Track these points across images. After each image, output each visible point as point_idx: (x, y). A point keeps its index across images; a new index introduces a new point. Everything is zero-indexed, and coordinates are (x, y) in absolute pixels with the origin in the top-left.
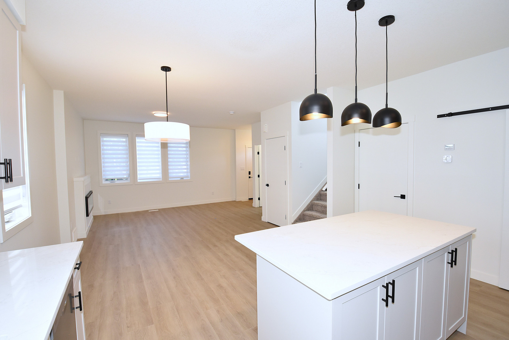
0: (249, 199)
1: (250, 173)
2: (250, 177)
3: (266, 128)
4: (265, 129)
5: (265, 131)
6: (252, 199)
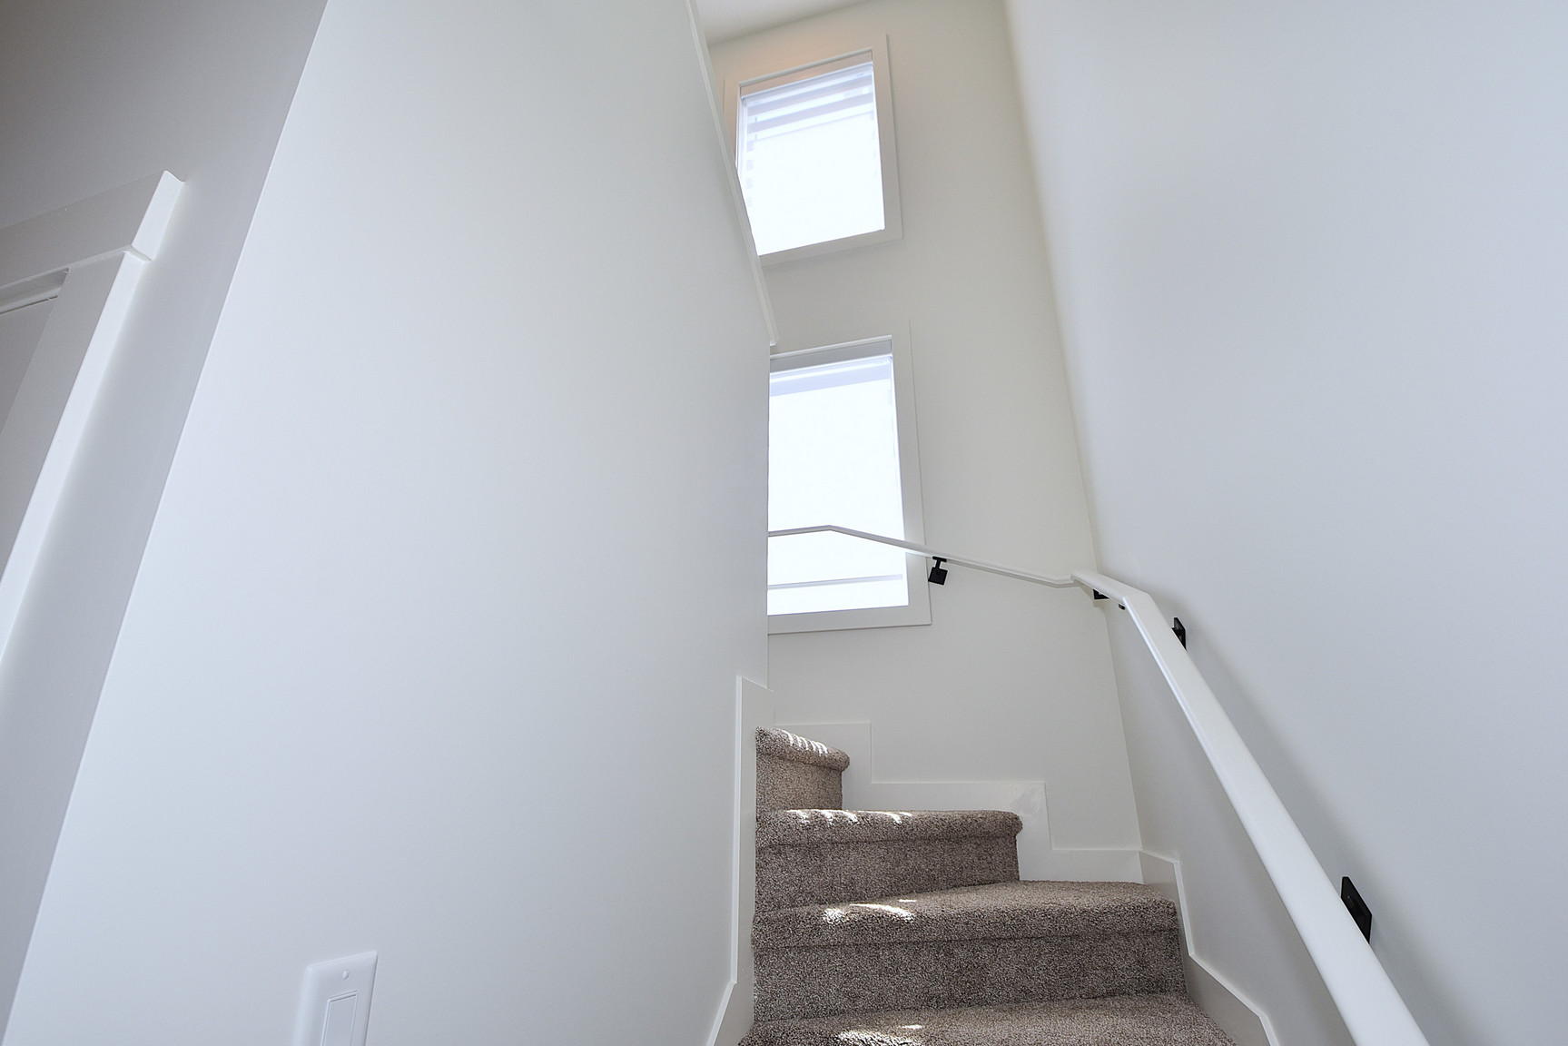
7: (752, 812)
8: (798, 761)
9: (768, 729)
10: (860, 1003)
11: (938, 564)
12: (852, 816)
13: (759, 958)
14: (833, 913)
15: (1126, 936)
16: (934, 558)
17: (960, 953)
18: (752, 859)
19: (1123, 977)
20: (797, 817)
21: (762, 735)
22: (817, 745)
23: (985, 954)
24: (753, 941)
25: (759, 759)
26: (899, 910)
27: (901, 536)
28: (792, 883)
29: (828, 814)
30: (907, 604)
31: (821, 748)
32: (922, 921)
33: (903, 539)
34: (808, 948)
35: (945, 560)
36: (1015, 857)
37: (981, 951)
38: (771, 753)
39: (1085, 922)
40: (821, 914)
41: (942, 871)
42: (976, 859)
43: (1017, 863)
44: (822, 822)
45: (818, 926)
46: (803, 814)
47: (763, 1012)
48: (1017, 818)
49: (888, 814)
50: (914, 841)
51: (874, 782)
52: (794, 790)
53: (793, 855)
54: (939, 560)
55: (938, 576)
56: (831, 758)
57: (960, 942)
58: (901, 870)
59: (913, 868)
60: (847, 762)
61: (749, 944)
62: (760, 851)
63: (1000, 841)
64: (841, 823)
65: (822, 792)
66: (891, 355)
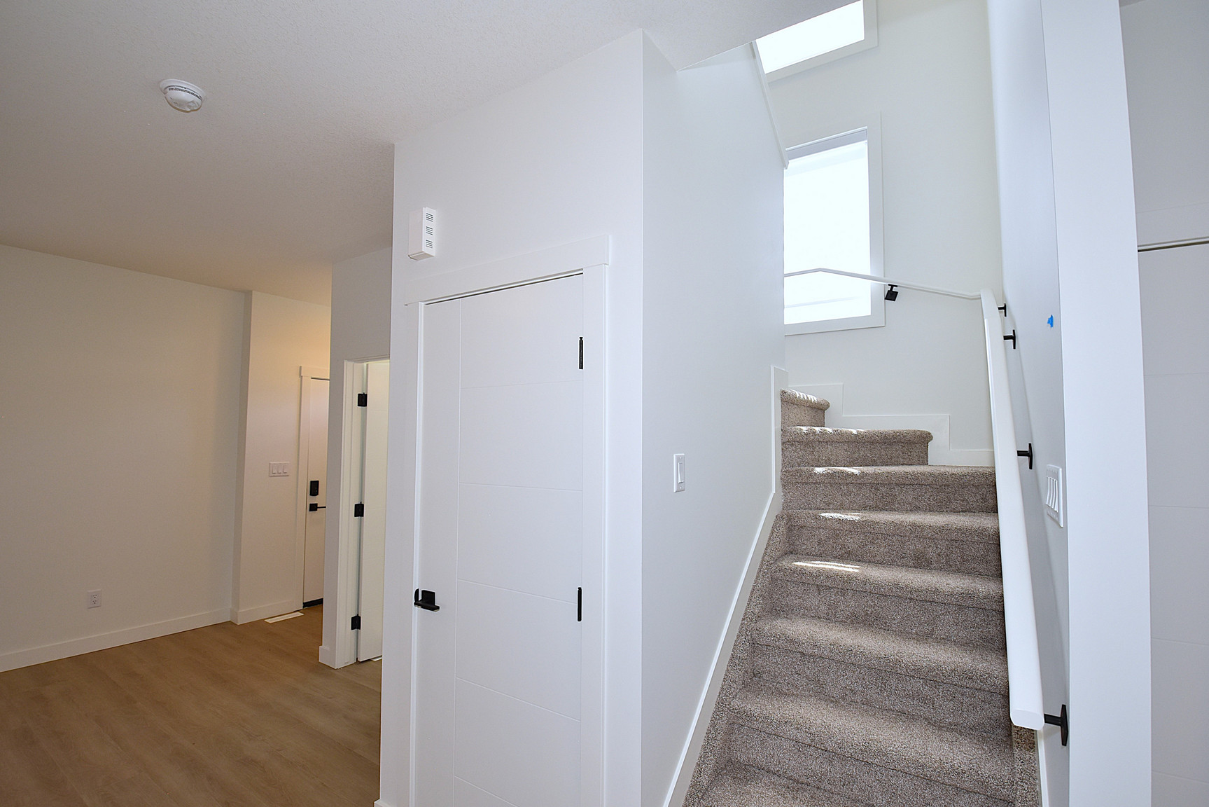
0: (306, 605)
1: (314, 488)
2: (313, 507)
3: (430, 231)
4: (426, 237)
5: (425, 249)
6: (320, 602)
7: (780, 427)
8: (801, 405)
9: (786, 390)
10: (831, 506)
11: (892, 289)
12: (830, 430)
13: (784, 486)
14: (818, 470)
15: (977, 487)
16: (889, 285)
17: (883, 489)
18: (780, 447)
19: (972, 505)
20: (801, 429)
21: (784, 393)
22: (810, 397)
23: (896, 491)
24: (781, 479)
25: (782, 404)
26: (854, 470)
27: (868, 272)
28: (799, 458)
29: (818, 429)
30: (870, 314)
31: (813, 398)
32: (863, 475)
33: (869, 274)
34: (806, 484)
35: (896, 286)
36: (927, 454)
37: (894, 489)
38: (788, 401)
39: (953, 479)
40: (813, 470)
41: (879, 458)
42: (901, 453)
43: (927, 456)
44: (814, 433)
45: (811, 475)
46: (805, 429)
47: (786, 506)
48: (929, 434)
49: (850, 430)
50: (864, 443)
51: (844, 416)
52: (798, 418)
53: (799, 446)
54: (892, 286)
55: (892, 295)
56: (818, 403)
57: (883, 485)
58: (856, 455)
59: (863, 455)
60: (828, 406)
61: (779, 480)
62: (783, 443)
63: (917, 446)
64: (823, 434)
65: (813, 421)
66: (866, 141)
